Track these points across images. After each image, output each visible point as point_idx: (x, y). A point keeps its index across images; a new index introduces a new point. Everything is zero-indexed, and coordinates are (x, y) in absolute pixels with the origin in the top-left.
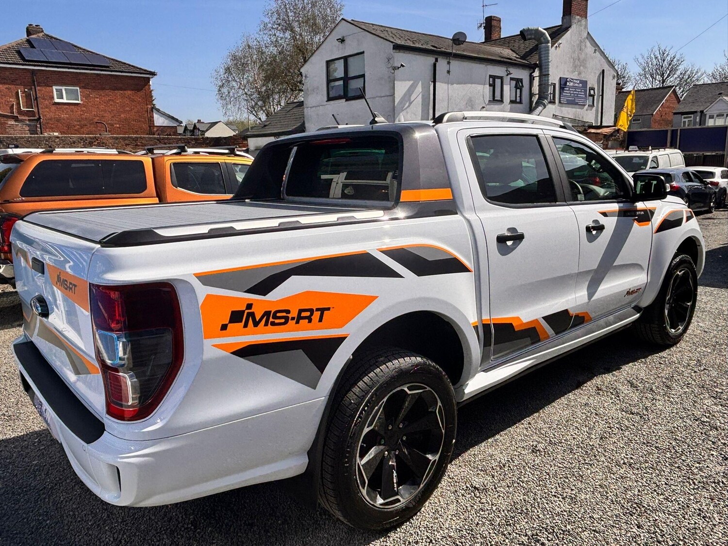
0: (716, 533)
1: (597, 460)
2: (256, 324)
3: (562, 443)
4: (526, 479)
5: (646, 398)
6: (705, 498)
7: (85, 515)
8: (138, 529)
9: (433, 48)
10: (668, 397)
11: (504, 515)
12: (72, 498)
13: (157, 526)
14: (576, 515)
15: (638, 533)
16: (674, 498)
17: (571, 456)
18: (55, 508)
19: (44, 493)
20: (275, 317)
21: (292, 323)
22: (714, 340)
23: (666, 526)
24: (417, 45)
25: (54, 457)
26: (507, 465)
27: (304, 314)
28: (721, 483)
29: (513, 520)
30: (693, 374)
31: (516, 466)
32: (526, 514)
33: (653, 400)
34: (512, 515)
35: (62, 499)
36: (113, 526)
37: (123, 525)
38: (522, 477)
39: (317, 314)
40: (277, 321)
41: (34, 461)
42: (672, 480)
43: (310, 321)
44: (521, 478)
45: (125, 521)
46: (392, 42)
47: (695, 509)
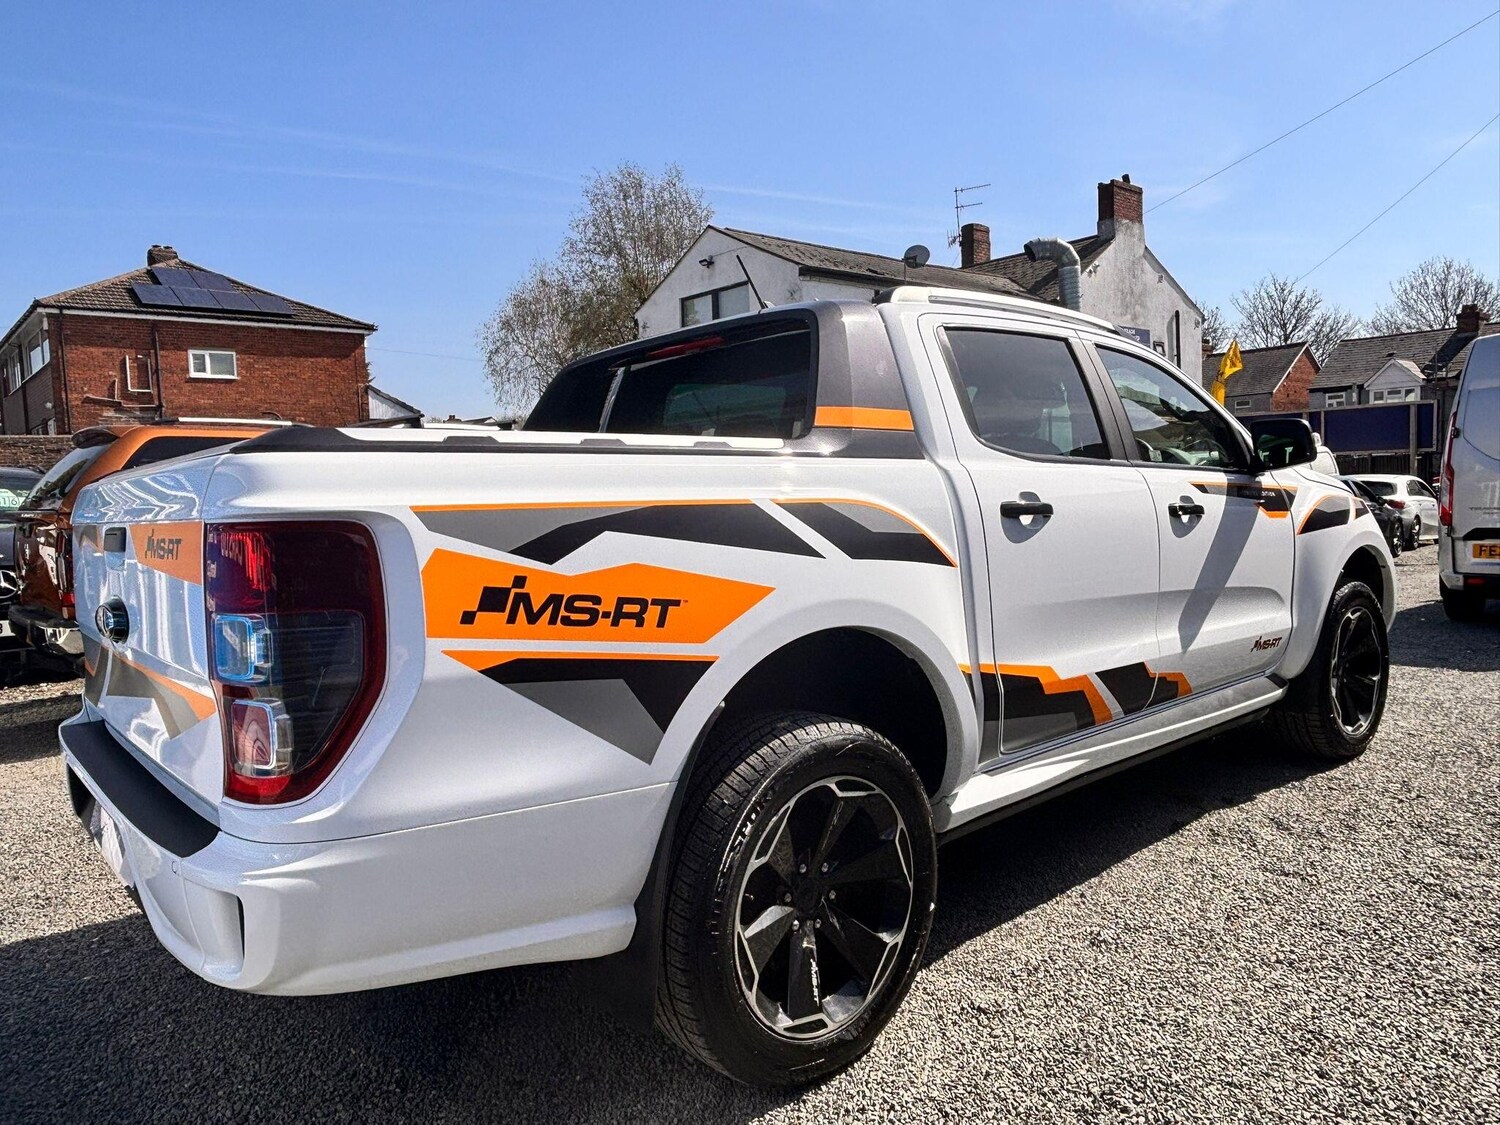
0: (1483, 1085)
1: (1222, 956)
2: (533, 618)
3: (1150, 927)
4: (1082, 992)
5: (1310, 846)
6: (1451, 1020)
7: (178, 1071)
8: (285, 1095)
9: (870, 274)
10: (1354, 844)
11: (1040, 1056)
12: (154, 1041)
13: (326, 1088)
14: (1190, 1055)
15: (1321, 1087)
16: (1388, 1021)
17: (1170, 952)
18: (117, 1058)
19: (96, 1033)
20: (570, 608)
21: (603, 623)
22: (1430, 748)
23: (1378, 1074)
24: (842, 268)
25: (129, 968)
26: (1042, 968)
27: (627, 608)
28: (1480, 993)
29: (1061, 1065)
30: (1396, 805)
31: (1060, 969)
32: (1087, 1054)
33: (1323, 850)
34: (1057, 1057)
35: (134, 1041)
36: (234, 1089)
37: (256, 1086)
38: (1074, 988)
39: (654, 612)
40: (574, 617)
41: (86, 975)
42: (1380, 988)
43: (640, 623)
44: (1072, 991)
45: (259, 1080)
46: (798, 263)
47: (1433, 1041)
